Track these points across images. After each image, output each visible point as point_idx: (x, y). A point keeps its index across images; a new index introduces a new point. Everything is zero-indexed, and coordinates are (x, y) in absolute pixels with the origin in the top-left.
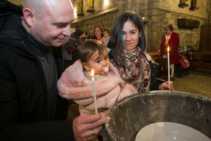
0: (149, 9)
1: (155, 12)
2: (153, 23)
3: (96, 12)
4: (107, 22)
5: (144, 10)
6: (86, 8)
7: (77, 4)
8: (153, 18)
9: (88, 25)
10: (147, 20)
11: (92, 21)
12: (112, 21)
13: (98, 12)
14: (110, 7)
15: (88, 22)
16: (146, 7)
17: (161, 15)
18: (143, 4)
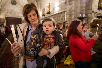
3: (51, 13)
4: (57, 18)
5: (83, 11)
6: (46, 12)
12: (60, 18)
13: (52, 13)
14: (60, 10)
16: (84, 9)
18: (82, 7)
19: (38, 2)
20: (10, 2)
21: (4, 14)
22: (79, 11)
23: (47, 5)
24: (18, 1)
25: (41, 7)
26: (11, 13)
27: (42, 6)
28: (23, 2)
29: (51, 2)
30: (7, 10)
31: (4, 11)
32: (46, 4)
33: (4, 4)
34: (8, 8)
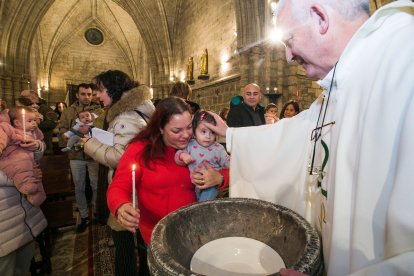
0: (285, 76)
1: (293, 80)
2: (290, 96)
3: (211, 78)
4: (225, 93)
5: (277, 78)
6: (197, 74)
7: (185, 68)
8: (291, 88)
9: (199, 96)
10: (281, 92)
11: (205, 92)
12: (232, 92)
13: (213, 79)
14: (230, 73)
15: (200, 92)
16: (280, 73)
17: (304, 83)
18: (276, 69)
19: (174, 41)
20: (81, 36)
21: (62, 74)
22: (268, 78)
23: (200, 53)
24: (110, 32)
25: (183, 59)
26: (85, 70)
27: (186, 54)
28: (127, 35)
29: (209, 47)
30: (71, 62)
31: (62, 64)
32: (197, 49)
33: (64, 42)
34: (76, 55)
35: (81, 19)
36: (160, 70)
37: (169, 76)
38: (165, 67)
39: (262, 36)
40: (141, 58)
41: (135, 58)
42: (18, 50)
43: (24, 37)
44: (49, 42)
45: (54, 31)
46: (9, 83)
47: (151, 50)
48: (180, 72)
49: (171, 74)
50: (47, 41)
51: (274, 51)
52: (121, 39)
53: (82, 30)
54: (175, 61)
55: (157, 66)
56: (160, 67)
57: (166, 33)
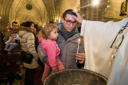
0: (99, 18)
16: (97, 17)
19: (56, 7)
20: (25, 7)
24: (34, 5)
25: (60, 13)
26: (26, 19)
28: (40, 6)
30: (21, 16)
31: (19, 17)
33: (20, 10)
34: (23, 14)
35: (25, 2)
36: (51, 18)
37: (54, 20)
38: (53, 17)
39: (90, 3)
40: (45, 14)
41: (43, 14)
42: (6, 13)
43: (7, 9)
44: (15, 10)
45: (16, 6)
46: (3, 24)
47: (48, 11)
48: (58, 18)
49: (55, 19)
50: (14, 10)
51: (95, 9)
52: (38, 7)
53: (25, 5)
54: (57, 14)
55: (50, 16)
56: (51, 17)
57: (54, 5)
